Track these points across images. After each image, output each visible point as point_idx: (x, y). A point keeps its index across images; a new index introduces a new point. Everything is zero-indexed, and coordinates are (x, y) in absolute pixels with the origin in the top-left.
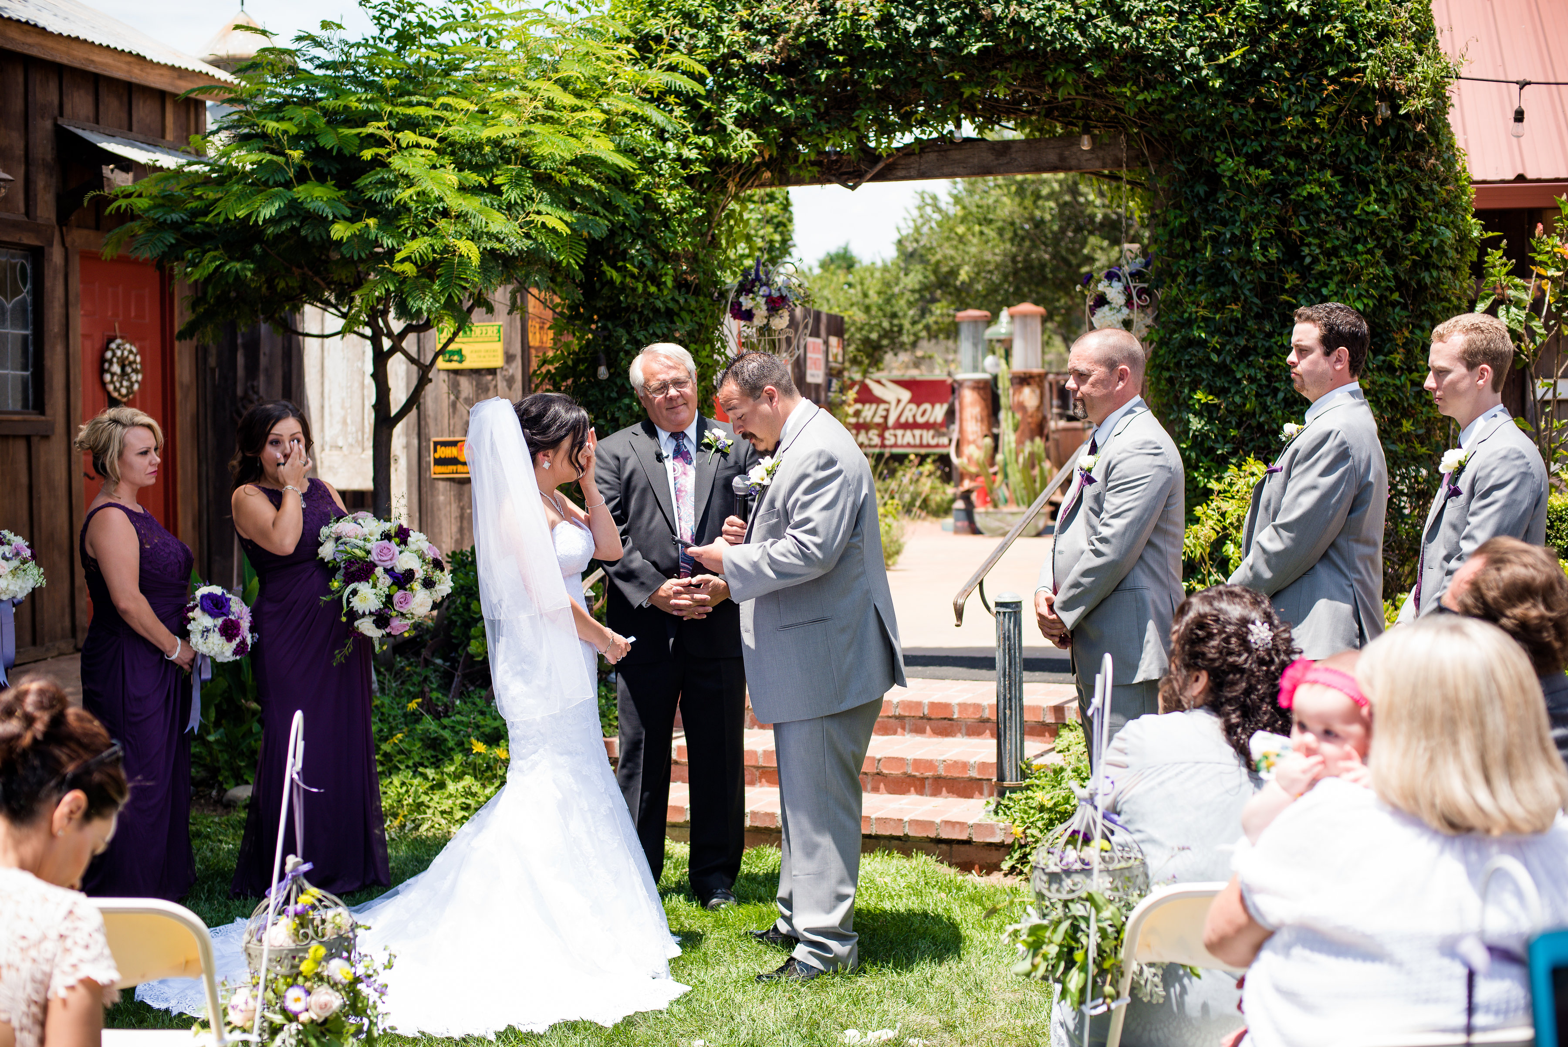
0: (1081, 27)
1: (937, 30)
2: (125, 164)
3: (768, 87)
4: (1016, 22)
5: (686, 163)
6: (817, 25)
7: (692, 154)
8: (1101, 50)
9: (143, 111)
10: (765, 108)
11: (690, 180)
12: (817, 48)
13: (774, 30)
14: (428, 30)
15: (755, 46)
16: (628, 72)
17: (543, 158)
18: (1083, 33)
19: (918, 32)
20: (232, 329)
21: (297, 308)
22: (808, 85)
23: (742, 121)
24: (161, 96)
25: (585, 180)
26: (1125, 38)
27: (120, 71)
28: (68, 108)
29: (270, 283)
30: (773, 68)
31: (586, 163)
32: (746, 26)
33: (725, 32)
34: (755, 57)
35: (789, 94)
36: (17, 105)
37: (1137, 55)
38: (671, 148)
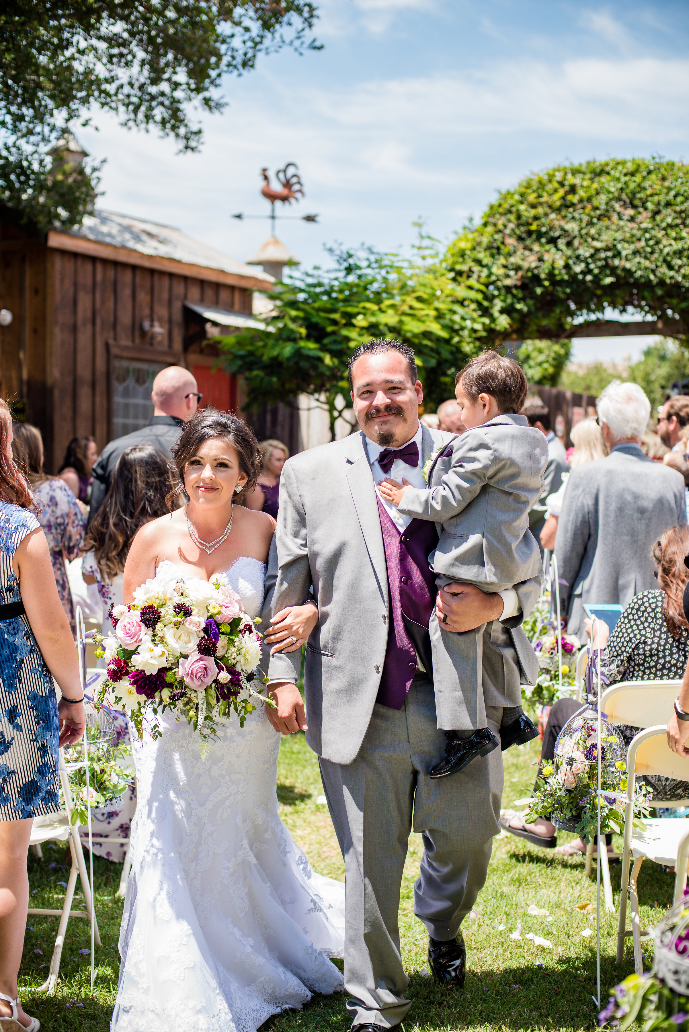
0: (653, 271)
1: (590, 271)
2: (215, 324)
3: (514, 296)
4: (624, 269)
5: (475, 331)
6: (537, 267)
7: (478, 327)
8: (662, 283)
9: (224, 295)
10: (512, 305)
11: (479, 339)
12: (536, 279)
13: (518, 268)
14: (358, 268)
15: (508, 276)
16: (450, 287)
17: (407, 331)
18: (655, 275)
19: (582, 272)
20: (265, 405)
21: (296, 395)
22: (533, 295)
23: (502, 311)
24: (232, 288)
25: (426, 342)
26: (672, 278)
27: (213, 277)
28: (189, 296)
29: (283, 385)
30: (516, 287)
31: (427, 334)
32: (505, 267)
33: (494, 270)
34: (508, 282)
35: (523, 299)
36: (165, 296)
37: (677, 285)
38: (468, 323)
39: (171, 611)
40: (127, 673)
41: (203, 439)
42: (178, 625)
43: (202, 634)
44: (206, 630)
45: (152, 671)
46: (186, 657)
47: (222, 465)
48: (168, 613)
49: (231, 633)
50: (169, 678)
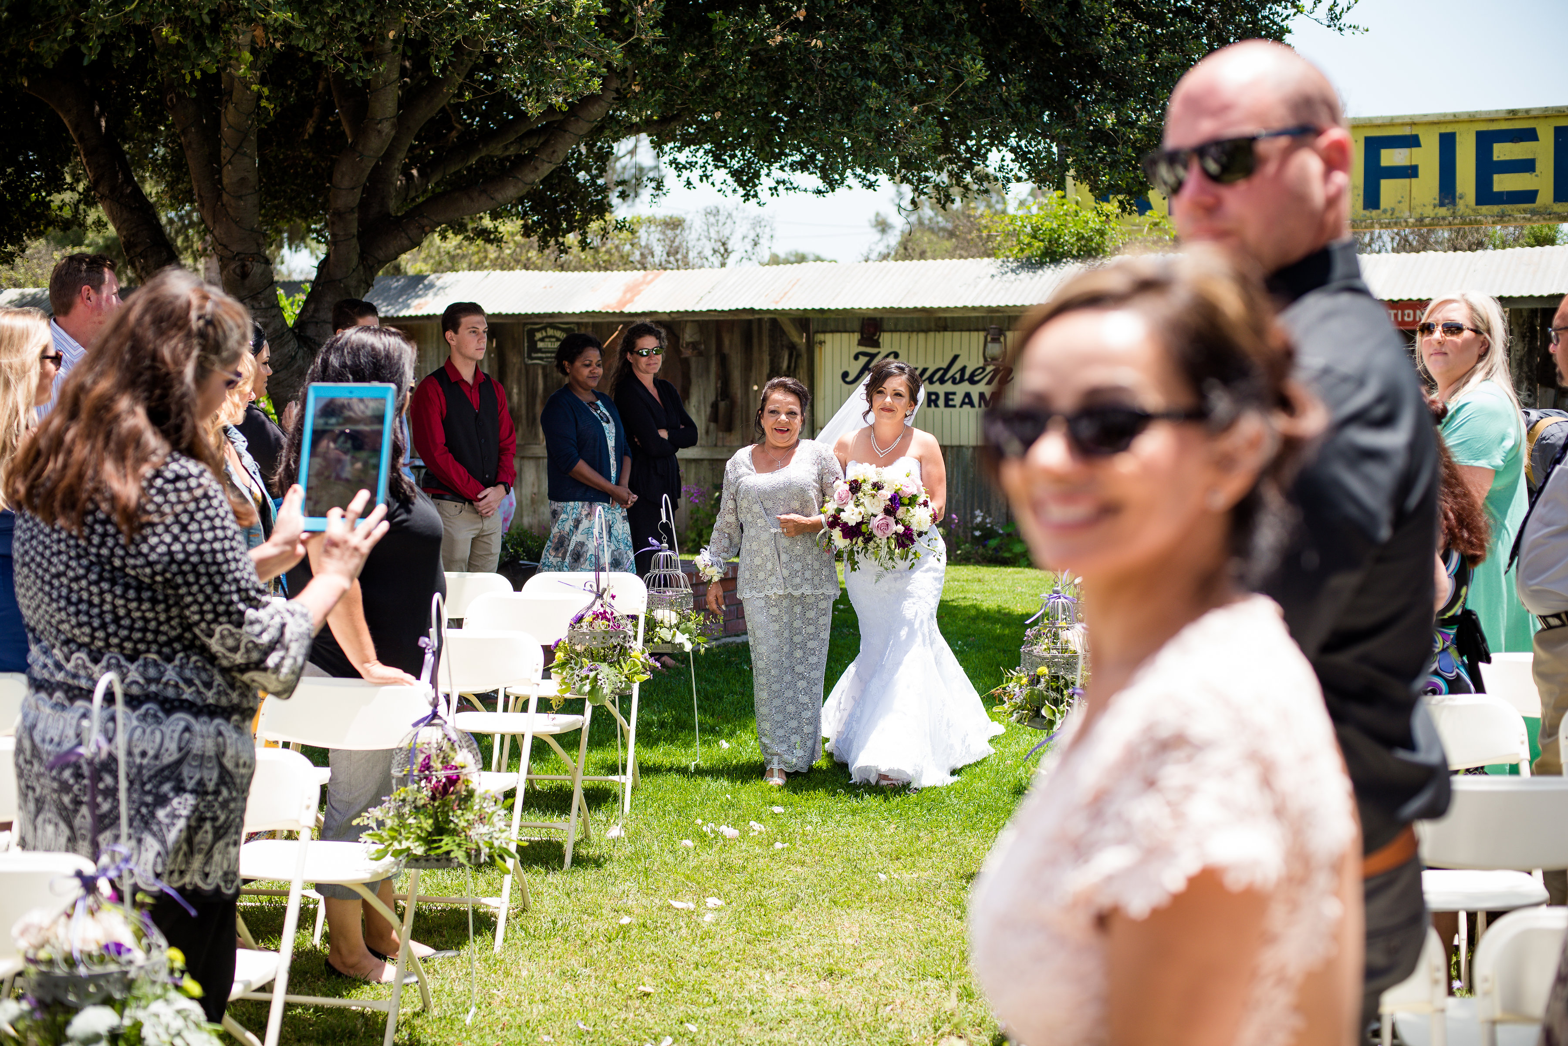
39: (870, 487)
40: (838, 524)
41: (890, 375)
42: (873, 496)
43: (888, 503)
44: (890, 500)
45: (852, 523)
46: (875, 516)
47: (898, 394)
48: (867, 487)
49: (909, 504)
50: (864, 528)
